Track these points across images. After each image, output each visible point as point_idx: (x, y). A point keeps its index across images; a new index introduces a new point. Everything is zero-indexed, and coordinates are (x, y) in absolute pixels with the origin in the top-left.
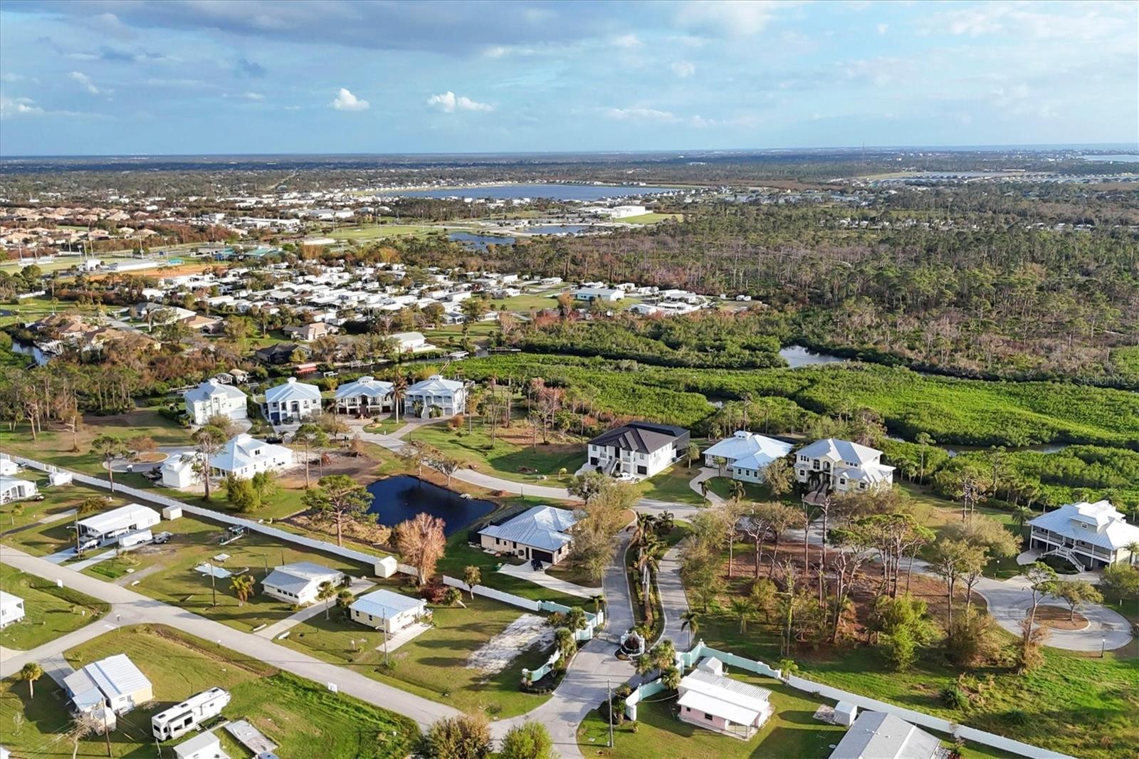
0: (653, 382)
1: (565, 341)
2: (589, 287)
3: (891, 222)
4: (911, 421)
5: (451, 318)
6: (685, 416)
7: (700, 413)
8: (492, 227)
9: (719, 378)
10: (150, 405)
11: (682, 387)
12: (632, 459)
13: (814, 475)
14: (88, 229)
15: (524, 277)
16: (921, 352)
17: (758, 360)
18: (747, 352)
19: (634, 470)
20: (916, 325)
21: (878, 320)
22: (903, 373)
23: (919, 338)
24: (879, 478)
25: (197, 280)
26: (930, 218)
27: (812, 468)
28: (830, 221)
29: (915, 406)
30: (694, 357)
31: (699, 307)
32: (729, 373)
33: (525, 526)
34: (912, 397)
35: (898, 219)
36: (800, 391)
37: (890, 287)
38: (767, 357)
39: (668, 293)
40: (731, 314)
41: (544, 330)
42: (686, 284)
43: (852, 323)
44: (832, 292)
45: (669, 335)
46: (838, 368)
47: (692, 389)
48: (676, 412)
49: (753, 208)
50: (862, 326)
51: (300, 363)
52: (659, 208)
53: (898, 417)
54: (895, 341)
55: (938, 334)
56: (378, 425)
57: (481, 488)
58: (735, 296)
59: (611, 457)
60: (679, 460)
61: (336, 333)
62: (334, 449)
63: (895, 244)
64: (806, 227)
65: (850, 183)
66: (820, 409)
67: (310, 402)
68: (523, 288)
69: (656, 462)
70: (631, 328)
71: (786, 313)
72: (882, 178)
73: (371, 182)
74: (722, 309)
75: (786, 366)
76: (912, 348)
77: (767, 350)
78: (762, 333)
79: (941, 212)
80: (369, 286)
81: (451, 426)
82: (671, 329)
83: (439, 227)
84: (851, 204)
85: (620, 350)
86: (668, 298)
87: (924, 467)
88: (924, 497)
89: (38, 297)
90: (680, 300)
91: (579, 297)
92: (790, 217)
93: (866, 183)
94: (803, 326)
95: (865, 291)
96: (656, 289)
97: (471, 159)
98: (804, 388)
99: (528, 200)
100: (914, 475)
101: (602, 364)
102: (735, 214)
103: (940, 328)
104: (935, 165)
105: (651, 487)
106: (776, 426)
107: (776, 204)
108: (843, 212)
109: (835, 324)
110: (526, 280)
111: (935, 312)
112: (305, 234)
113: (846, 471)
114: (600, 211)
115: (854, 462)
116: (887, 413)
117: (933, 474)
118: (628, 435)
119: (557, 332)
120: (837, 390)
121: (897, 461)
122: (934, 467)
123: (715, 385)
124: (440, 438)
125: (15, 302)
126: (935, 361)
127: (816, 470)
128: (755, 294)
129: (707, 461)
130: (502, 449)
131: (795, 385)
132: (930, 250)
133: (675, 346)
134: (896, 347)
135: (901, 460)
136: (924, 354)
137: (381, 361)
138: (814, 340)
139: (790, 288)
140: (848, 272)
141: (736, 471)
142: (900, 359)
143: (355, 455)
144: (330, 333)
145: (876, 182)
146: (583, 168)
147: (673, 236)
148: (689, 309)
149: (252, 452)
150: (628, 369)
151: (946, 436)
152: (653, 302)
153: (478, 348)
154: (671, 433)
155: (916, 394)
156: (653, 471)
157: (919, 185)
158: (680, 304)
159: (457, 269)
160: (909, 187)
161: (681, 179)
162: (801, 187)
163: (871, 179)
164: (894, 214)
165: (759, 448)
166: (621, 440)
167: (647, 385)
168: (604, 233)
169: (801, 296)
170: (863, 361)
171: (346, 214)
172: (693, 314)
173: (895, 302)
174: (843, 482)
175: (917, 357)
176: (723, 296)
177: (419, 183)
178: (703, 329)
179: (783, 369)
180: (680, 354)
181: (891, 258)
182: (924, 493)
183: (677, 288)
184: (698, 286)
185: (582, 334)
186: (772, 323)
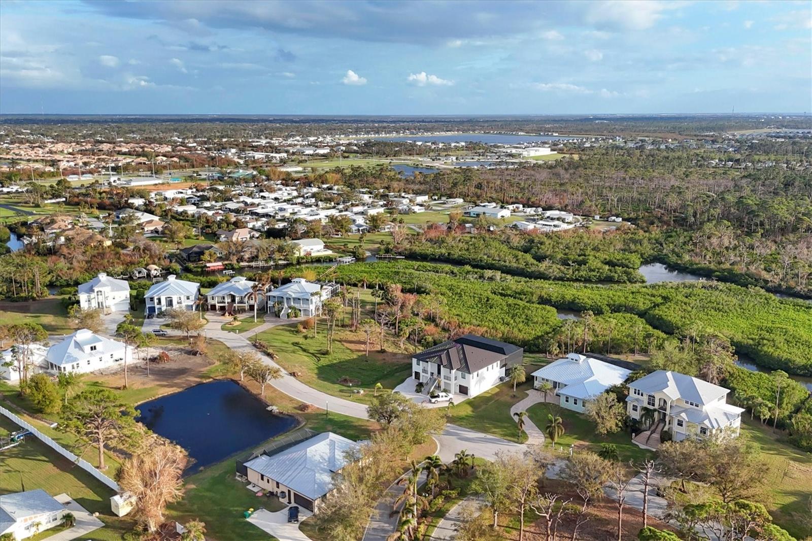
0: (509, 292)
1: (443, 251)
2: (484, 206)
3: (753, 163)
4: (765, 348)
5: (357, 228)
6: (528, 329)
7: (545, 327)
8: (426, 161)
9: (575, 292)
10: (62, 294)
11: (535, 298)
12: (454, 377)
13: (648, 413)
14: (135, 157)
15: (433, 197)
16: (777, 274)
17: (616, 275)
18: (607, 267)
19: (454, 388)
20: (773, 248)
21: (736, 242)
22: (757, 294)
23: (775, 260)
24: (724, 423)
25: (182, 193)
26: (787, 160)
27: (646, 405)
28: (702, 161)
29: (770, 331)
30: (556, 270)
31: (573, 225)
32: (585, 287)
33: (294, 462)
34: (767, 320)
35: (759, 161)
36: (651, 308)
37: (749, 213)
38: (625, 272)
39: (549, 213)
40: (600, 232)
41: (431, 240)
42: (566, 206)
43: (711, 245)
44: (695, 216)
45: (538, 248)
46: (692, 286)
47: (544, 301)
48: (521, 325)
49: (638, 152)
50: (720, 247)
51: (210, 262)
52: (563, 150)
53: (751, 342)
54: (751, 263)
55: (796, 257)
56: (237, 323)
57: (291, 400)
58: (608, 218)
59: (432, 374)
60: (507, 379)
61: (257, 238)
62: (181, 346)
63: (756, 179)
64: (680, 165)
65: (721, 136)
66: (669, 329)
67: (183, 298)
68: (429, 206)
69: (480, 381)
70: (507, 242)
71: (650, 233)
72: (747, 132)
73: (357, 131)
74: (592, 227)
75: (643, 282)
76: (768, 270)
77: (628, 267)
78: (624, 250)
79: (797, 157)
80: (307, 202)
81: (301, 328)
82: (541, 243)
83: (385, 161)
84: (719, 149)
85: (490, 261)
86: (548, 217)
87: (780, 406)
88: (779, 446)
89: (58, 203)
90: (558, 219)
91: (472, 215)
92: (668, 158)
93: (734, 135)
94: (665, 246)
95: (726, 216)
96: (540, 209)
97: (433, 118)
98: (656, 305)
99: (463, 144)
100: (767, 417)
101: (468, 272)
102: (623, 155)
103: (797, 252)
104: (792, 124)
105: (468, 411)
106: (619, 346)
107: (658, 149)
108: (713, 155)
109: (695, 244)
110: (435, 200)
111: (791, 237)
112: (285, 163)
113: (685, 411)
114: (514, 151)
115: (695, 401)
116: (738, 337)
117: (790, 417)
118: (453, 352)
119: (440, 242)
120: (690, 309)
121: (747, 399)
122: (791, 408)
123: (569, 297)
124: (286, 339)
125: (37, 206)
126: (792, 283)
127: (651, 407)
128: (626, 216)
129: (537, 384)
130: (340, 354)
131: (647, 302)
132: (787, 185)
133: (540, 259)
134: (752, 268)
135: (753, 398)
136: (781, 276)
137: (281, 262)
138: (673, 259)
139: (658, 212)
140: (711, 199)
141: (563, 399)
142: (756, 280)
143: (195, 353)
144: (252, 237)
145: (742, 135)
146: (514, 123)
147: (566, 169)
148: (564, 226)
149: (87, 348)
150: (491, 279)
151: (805, 367)
152: (534, 220)
153: (368, 254)
154: (501, 351)
155: (771, 317)
156: (474, 392)
157: (778, 137)
158: (556, 223)
159: (382, 191)
160: (769, 139)
161: (586, 131)
162: (680, 138)
163: (738, 134)
164: (756, 157)
165: (592, 374)
166: (444, 356)
167: (502, 294)
168: (511, 167)
169: (665, 218)
170: (718, 280)
171: (326, 151)
172: (566, 231)
173: (753, 227)
174: (680, 424)
175: (773, 278)
176: (597, 217)
177: (390, 132)
178: (571, 245)
179: (638, 285)
180: (543, 266)
181: (752, 191)
182: (778, 441)
183: (558, 209)
184: (576, 208)
185: (461, 245)
186: (635, 242)
